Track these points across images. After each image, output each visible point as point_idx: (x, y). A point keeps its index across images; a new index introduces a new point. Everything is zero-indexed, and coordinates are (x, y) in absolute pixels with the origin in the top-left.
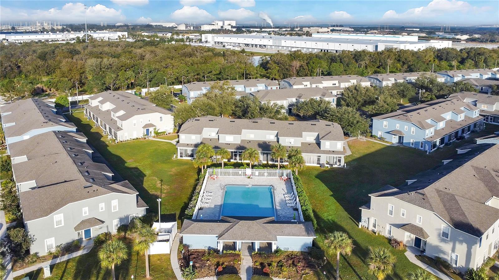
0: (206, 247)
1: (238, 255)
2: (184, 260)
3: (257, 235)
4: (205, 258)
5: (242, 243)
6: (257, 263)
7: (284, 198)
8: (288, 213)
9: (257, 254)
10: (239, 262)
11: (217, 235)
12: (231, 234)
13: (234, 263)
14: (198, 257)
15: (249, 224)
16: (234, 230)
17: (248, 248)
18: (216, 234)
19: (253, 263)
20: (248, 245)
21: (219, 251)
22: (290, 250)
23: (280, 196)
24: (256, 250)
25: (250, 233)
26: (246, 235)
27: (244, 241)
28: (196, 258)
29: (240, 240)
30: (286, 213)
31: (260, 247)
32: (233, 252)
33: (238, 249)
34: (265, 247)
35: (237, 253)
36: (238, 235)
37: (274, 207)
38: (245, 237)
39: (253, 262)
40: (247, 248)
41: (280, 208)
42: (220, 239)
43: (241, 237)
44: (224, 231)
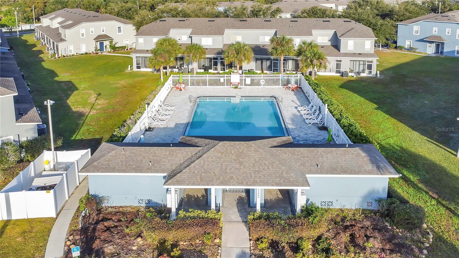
0: (141, 202)
1: (214, 222)
2: (81, 236)
3: (259, 172)
4: (133, 229)
5: (224, 191)
6: (262, 242)
7: (297, 112)
8: (311, 134)
9: (260, 217)
10: (217, 241)
11: (165, 174)
12: (196, 172)
13: (203, 243)
14: (116, 226)
15: (240, 147)
16: (204, 162)
17: (237, 204)
18: (163, 172)
19: (252, 242)
20: (237, 196)
21: (169, 210)
22: (337, 206)
23: (290, 109)
24: (258, 208)
25: (242, 167)
26: (233, 173)
27: (228, 188)
28: (112, 230)
29: (218, 185)
30: (306, 134)
31: (265, 200)
32: (203, 214)
33: (213, 206)
34: (276, 200)
35: (211, 215)
36: (214, 173)
37: (283, 126)
38: (232, 178)
39: (250, 240)
40: (235, 203)
41: (294, 127)
42: (170, 181)
43: (222, 179)
44: (181, 165)
